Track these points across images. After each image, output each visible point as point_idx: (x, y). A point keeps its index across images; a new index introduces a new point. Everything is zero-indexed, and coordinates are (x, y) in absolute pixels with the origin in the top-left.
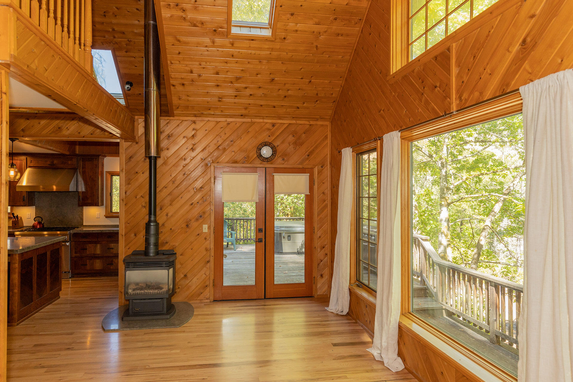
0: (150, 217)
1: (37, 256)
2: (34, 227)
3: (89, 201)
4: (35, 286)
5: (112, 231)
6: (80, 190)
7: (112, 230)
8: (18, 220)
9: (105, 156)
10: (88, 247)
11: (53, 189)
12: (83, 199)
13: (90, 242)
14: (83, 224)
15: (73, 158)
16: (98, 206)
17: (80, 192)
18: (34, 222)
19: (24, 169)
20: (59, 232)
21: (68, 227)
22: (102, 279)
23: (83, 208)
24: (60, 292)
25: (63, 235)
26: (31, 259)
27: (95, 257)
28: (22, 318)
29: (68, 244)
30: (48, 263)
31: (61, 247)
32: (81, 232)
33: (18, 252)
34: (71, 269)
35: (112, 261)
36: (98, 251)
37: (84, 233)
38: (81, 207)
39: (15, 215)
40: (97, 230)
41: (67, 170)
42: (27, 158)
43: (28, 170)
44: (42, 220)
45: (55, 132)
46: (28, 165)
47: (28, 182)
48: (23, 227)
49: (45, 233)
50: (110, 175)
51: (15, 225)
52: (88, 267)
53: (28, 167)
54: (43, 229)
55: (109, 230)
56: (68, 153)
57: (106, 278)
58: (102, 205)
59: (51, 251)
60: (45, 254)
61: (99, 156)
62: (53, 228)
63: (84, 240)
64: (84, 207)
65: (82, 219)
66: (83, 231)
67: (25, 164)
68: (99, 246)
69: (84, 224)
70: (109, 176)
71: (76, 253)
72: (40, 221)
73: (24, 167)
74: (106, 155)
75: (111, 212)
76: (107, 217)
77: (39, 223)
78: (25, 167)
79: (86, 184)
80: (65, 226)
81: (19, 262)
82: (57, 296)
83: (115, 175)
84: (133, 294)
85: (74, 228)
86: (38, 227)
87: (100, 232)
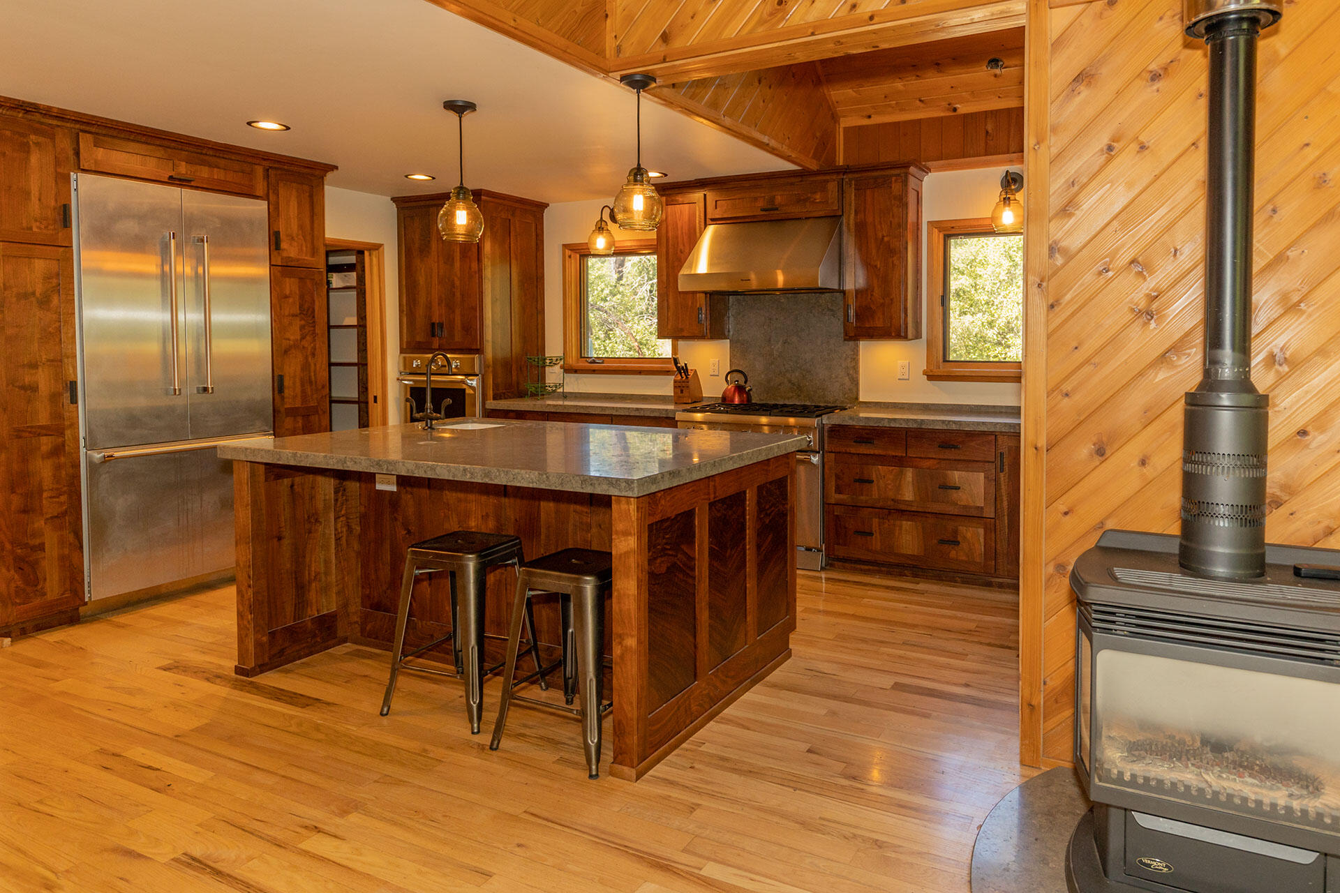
0: (1211, 363)
1: (711, 505)
2: (725, 400)
3: (879, 323)
4: (704, 616)
5: (954, 427)
6: (849, 285)
7: (954, 422)
8: (687, 378)
9: (927, 170)
10: (874, 476)
11: (776, 281)
12: (857, 315)
13: (882, 460)
14: (857, 398)
15: (827, 181)
16: (905, 338)
17: (849, 291)
18: (725, 386)
19: (700, 228)
20: (792, 421)
21: (816, 407)
22: (922, 593)
23: (857, 346)
24: (791, 636)
25: (803, 430)
26: (688, 516)
27: (899, 511)
28: (656, 747)
29: (815, 459)
30: (750, 533)
31: (793, 472)
32: (854, 423)
33: (632, 489)
34: (825, 539)
35: (956, 532)
36: (908, 494)
37: (864, 428)
38: (851, 343)
39: (681, 364)
40: (904, 420)
41: (809, 222)
42: (705, 195)
43: (711, 230)
44: (746, 382)
45: (766, 22)
46: (709, 216)
47: (711, 264)
48: (701, 399)
49: (764, 420)
50: (941, 236)
51: (682, 392)
52: (876, 543)
53: (709, 221)
54: (748, 407)
55: (943, 422)
56: (813, 165)
57: (934, 588)
58: (918, 336)
59: (760, 488)
60: (739, 498)
61: (906, 166)
62: (775, 406)
63: (863, 449)
64: (863, 345)
65: (855, 382)
66: (860, 419)
67: (702, 215)
68: (909, 474)
69: (861, 399)
70: (938, 237)
71: (839, 490)
72: (742, 382)
73: (700, 222)
74: (929, 164)
75: (945, 361)
76: (931, 377)
77: (740, 389)
78: (703, 227)
79: (868, 264)
80: (808, 403)
81: (640, 526)
82: (781, 651)
83: (956, 235)
84: (1134, 776)
85: (830, 409)
86: (737, 400)
87: (915, 426)
